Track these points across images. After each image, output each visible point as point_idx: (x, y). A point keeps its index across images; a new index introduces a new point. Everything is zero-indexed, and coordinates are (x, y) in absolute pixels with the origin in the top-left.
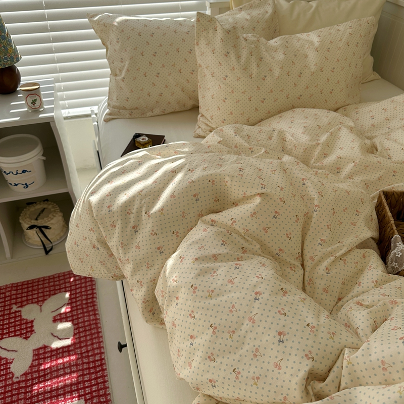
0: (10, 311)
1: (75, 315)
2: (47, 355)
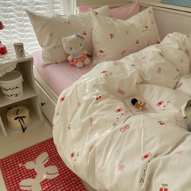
1: (55, 161)
2: (48, 183)
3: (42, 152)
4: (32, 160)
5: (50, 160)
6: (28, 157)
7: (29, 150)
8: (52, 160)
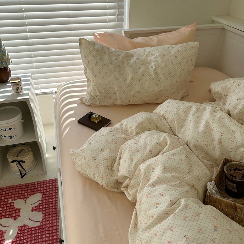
0: (7, 202)
1: (44, 208)
2: (26, 231)
3: (37, 193)
6: (21, 193)
8: (43, 205)
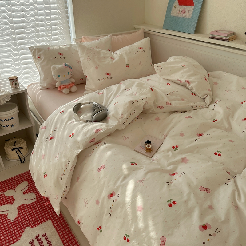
1: (34, 189)
2: (25, 208)
3: (22, 182)
4: (12, 189)
5: (29, 188)
6: (8, 186)
7: (10, 180)
8: (32, 188)
